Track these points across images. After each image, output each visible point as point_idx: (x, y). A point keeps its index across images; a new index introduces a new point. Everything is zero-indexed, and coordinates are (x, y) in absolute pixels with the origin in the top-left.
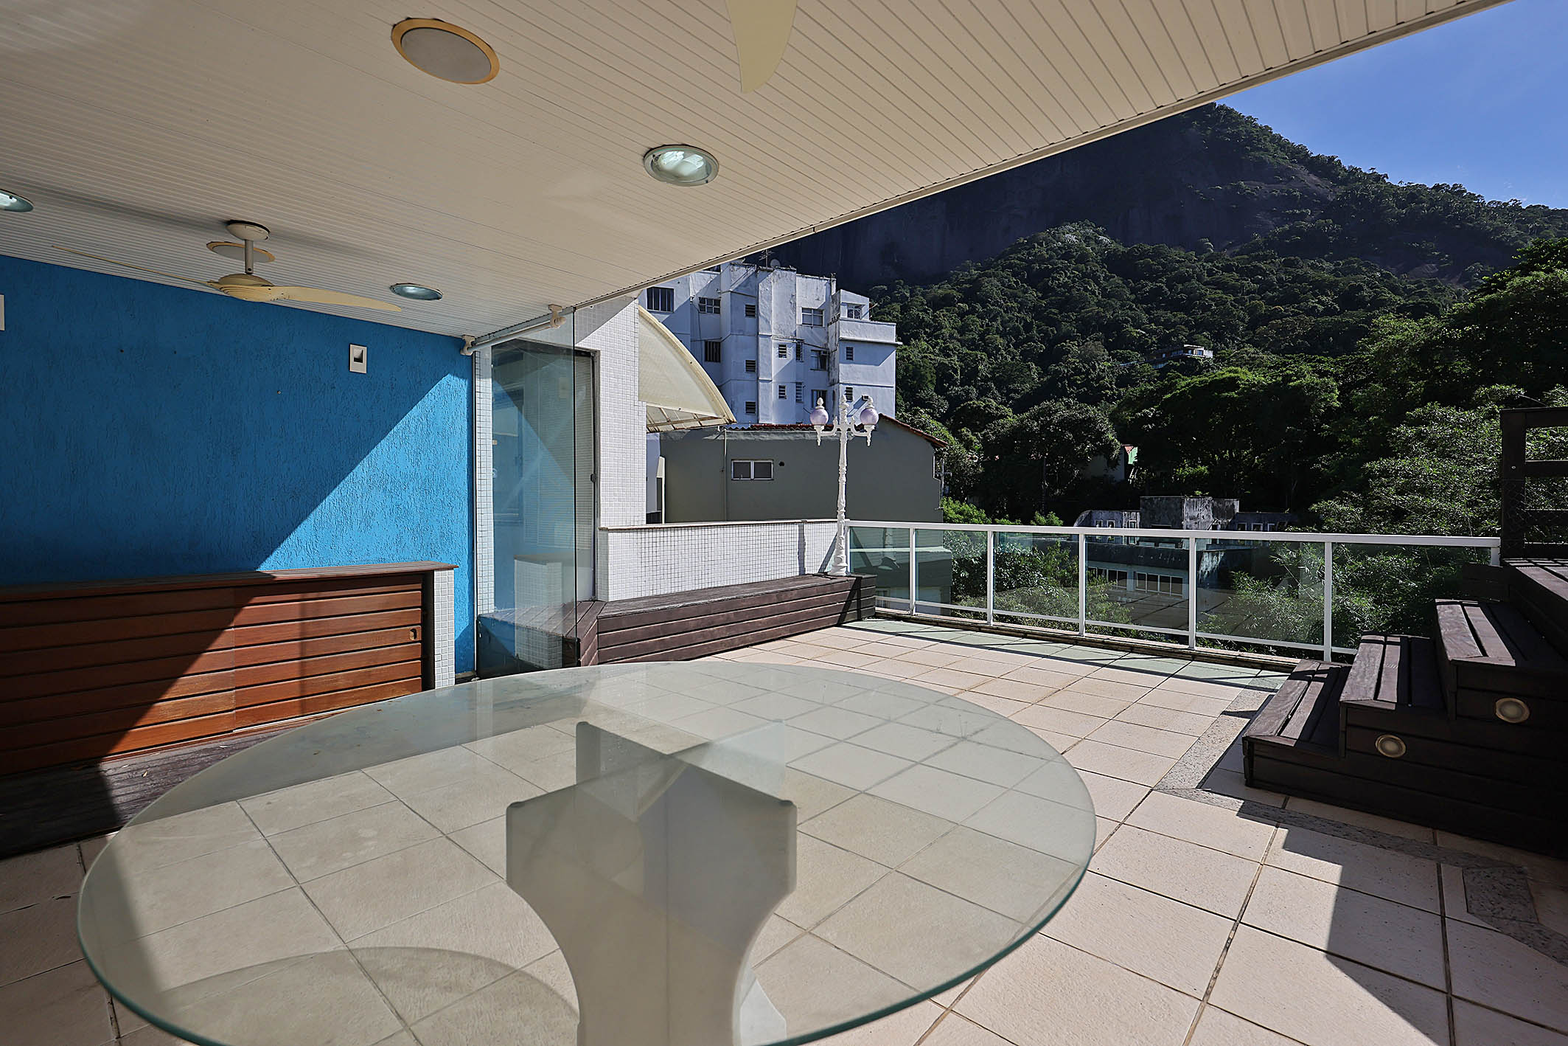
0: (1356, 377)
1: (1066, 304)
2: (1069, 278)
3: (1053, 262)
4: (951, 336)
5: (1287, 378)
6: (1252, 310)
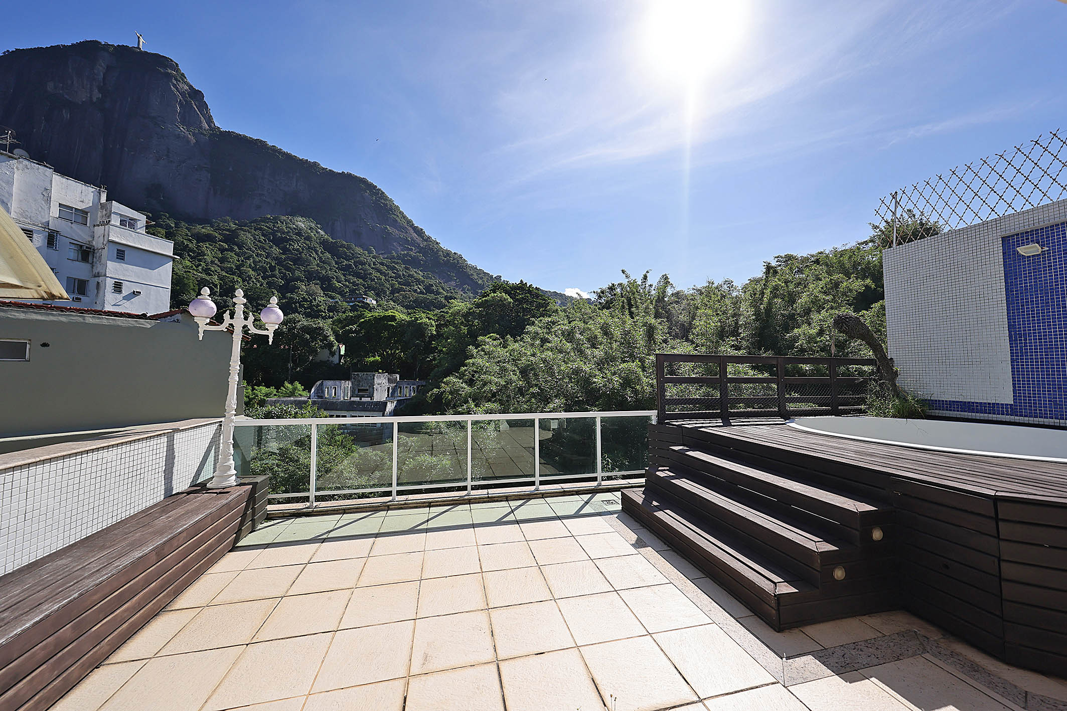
0: (442, 322)
1: (298, 261)
2: (300, 246)
3: (290, 235)
5: (417, 319)
6: (392, 285)
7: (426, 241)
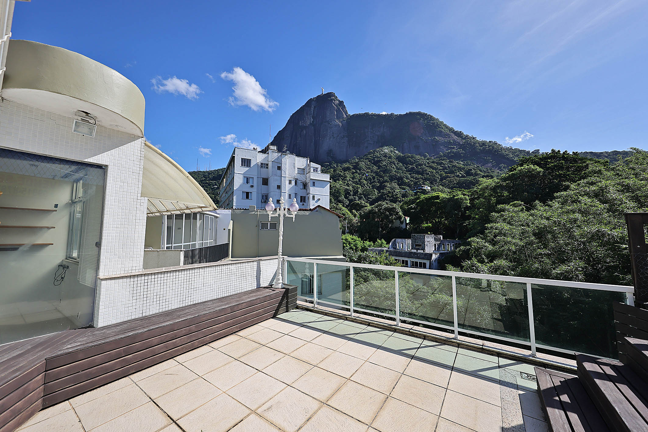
0: (474, 196)
1: (385, 171)
2: (386, 163)
3: (381, 158)
4: (350, 180)
5: (454, 196)
6: (441, 175)
7: (465, 139)
